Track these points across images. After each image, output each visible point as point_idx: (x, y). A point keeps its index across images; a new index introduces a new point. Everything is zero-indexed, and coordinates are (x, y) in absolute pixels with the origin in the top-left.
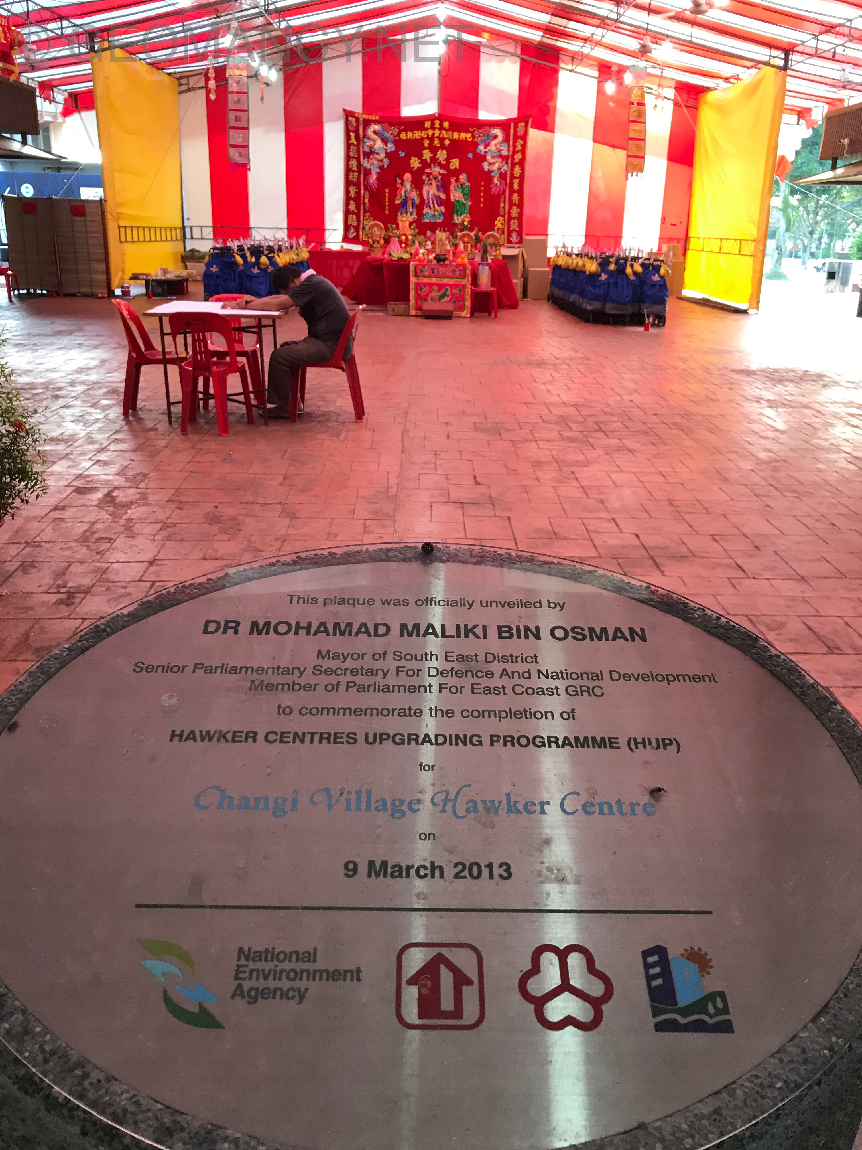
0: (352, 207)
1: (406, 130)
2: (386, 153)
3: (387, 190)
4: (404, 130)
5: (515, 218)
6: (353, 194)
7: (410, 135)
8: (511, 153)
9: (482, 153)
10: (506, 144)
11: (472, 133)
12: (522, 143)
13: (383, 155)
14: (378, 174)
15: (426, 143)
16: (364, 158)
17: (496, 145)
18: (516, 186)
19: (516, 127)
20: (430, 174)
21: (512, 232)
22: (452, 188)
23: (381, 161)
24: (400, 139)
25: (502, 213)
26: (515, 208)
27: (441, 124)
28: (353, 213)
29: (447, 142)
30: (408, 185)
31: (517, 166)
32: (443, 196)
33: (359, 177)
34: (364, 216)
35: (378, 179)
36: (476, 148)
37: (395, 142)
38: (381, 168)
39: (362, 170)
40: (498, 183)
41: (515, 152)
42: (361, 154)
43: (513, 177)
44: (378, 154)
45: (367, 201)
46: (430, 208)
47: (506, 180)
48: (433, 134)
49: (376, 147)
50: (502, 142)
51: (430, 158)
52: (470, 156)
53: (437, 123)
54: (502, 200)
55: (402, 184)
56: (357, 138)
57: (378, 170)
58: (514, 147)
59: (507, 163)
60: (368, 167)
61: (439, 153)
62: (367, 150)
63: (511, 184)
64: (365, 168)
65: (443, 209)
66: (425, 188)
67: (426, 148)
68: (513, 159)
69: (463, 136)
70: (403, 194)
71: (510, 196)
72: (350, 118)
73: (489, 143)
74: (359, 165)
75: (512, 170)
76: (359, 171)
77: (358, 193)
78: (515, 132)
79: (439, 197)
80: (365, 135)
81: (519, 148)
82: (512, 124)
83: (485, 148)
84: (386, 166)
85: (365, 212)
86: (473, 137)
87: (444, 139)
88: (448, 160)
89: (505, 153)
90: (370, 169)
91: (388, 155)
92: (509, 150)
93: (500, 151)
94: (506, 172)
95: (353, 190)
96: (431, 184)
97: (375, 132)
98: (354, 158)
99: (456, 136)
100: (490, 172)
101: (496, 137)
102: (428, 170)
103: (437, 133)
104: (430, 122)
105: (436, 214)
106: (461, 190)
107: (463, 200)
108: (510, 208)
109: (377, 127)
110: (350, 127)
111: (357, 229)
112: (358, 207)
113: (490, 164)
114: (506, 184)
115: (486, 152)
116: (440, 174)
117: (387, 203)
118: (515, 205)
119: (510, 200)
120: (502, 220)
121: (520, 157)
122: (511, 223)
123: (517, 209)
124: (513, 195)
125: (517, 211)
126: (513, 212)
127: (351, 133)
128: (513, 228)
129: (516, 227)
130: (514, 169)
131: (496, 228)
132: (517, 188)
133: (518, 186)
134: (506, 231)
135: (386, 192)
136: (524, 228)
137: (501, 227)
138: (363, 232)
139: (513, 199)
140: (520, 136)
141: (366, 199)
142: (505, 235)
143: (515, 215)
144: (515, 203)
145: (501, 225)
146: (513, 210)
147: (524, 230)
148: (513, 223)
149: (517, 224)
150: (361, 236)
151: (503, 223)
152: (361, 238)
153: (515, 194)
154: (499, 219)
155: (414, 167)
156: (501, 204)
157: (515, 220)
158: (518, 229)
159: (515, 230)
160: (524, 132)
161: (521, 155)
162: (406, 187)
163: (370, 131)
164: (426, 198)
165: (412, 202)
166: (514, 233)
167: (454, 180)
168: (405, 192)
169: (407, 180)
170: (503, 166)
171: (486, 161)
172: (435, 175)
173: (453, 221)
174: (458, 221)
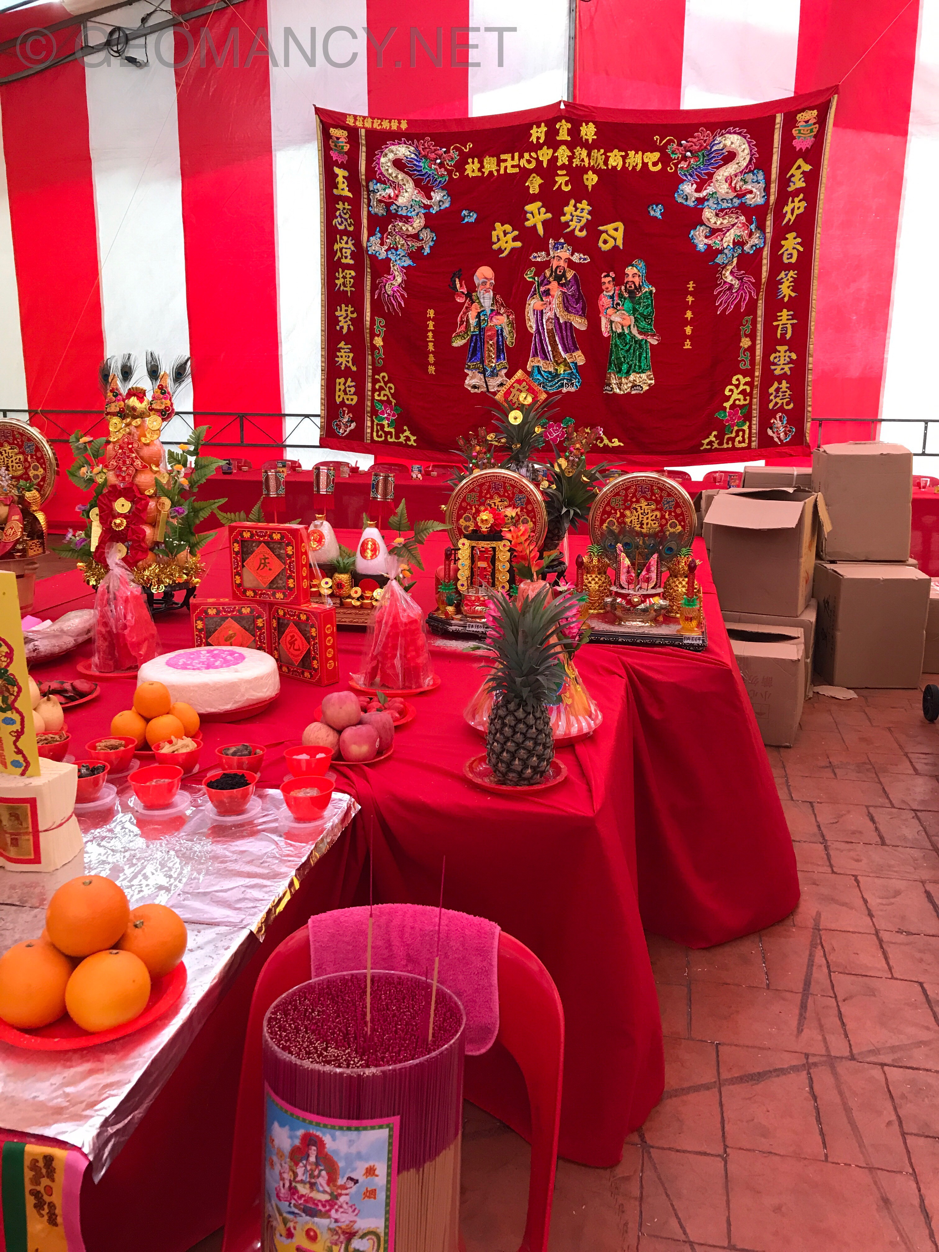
0: (345, 358)
1: (479, 154)
2: (427, 216)
3: (431, 313)
4: (472, 154)
5: (784, 376)
6: (344, 325)
7: (490, 164)
8: (772, 199)
9: (691, 203)
10: (761, 176)
11: (662, 150)
12: (807, 168)
13: (418, 223)
14: (407, 270)
15: (534, 184)
16: (371, 234)
17: (729, 180)
18: (786, 290)
19: (790, 122)
20: (546, 264)
21: (773, 414)
22: (604, 301)
23: (416, 237)
24: (464, 178)
25: (745, 365)
26: (782, 348)
27: (574, 132)
28: (347, 374)
29: (591, 179)
30: (486, 299)
31: (791, 236)
32: (580, 323)
33: (359, 282)
34: (374, 382)
35: (407, 285)
37: (450, 188)
38: (415, 255)
39: (367, 262)
40: (736, 283)
41: (784, 196)
42: (365, 222)
43: (777, 265)
44: (407, 219)
45: (379, 342)
46: (545, 358)
47: (757, 275)
48: (554, 159)
49: (401, 201)
50: (748, 170)
51: (545, 223)
52: (657, 212)
53: (564, 127)
54: (747, 328)
55: (469, 296)
56: (353, 181)
57: (408, 262)
58: (784, 181)
59: (761, 227)
60: (382, 255)
61: (569, 209)
62: (380, 211)
63: (774, 284)
64: (373, 258)
65: (579, 358)
66: (533, 304)
67: (533, 199)
68: (779, 215)
69: (635, 159)
70: (473, 322)
71: (771, 316)
72: (333, 131)
73: (711, 176)
74: (359, 253)
75: (776, 246)
76: (358, 267)
77: (358, 322)
78: (787, 138)
79: (569, 326)
80: (373, 174)
81: (798, 183)
82: (779, 118)
83: (698, 190)
84: (427, 251)
85: (376, 371)
86: (665, 159)
87: (584, 170)
88: (592, 228)
89: (756, 199)
90: (388, 260)
91: (431, 221)
92: (767, 189)
93: (740, 196)
94: (759, 251)
95: (344, 314)
96: (547, 293)
97: (398, 164)
98: (345, 232)
99: (615, 159)
100: (712, 252)
101: (730, 157)
102: (540, 257)
103: (563, 154)
104: (544, 128)
105: (561, 370)
106: (628, 305)
107: (635, 331)
108: (770, 348)
109: (403, 151)
110: (334, 155)
111: (358, 413)
112: (359, 360)
113: (713, 232)
114: (757, 285)
115: (701, 201)
116: (571, 264)
117: (431, 347)
118: (783, 341)
119: (769, 330)
120: (746, 384)
121: (799, 208)
122: (772, 390)
123: (788, 353)
124: (779, 314)
125: (789, 357)
126: (776, 361)
127: (337, 170)
128: (776, 403)
129: (785, 401)
130: (783, 242)
131: (727, 405)
132: (790, 296)
133: (792, 290)
134: (755, 413)
135: (429, 319)
136: (810, 403)
137: (742, 402)
138: (372, 422)
139: (778, 325)
140: (801, 149)
141: (378, 336)
142: (754, 422)
143: (783, 369)
144: (783, 335)
145: (741, 397)
146: (777, 354)
147: (810, 409)
148: (777, 390)
149: (789, 392)
150: (369, 430)
151: (748, 390)
152: (369, 435)
153: (785, 310)
154: (738, 380)
155: (501, 251)
156: (743, 340)
157: (784, 382)
158: (792, 406)
159: (781, 409)
160: (815, 136)
161: (804, 204)
162: (480, 302)
163: (385, 162)
164: (533, 331)
165: (498, 341)
166: (780, 417)
167: (610, 279)
168: (478, 316)
169: (484, 283)
170: (751, 235)
171: (702, 223)
172: (557, 267)
173: (608, 388)
174: (620, 389)
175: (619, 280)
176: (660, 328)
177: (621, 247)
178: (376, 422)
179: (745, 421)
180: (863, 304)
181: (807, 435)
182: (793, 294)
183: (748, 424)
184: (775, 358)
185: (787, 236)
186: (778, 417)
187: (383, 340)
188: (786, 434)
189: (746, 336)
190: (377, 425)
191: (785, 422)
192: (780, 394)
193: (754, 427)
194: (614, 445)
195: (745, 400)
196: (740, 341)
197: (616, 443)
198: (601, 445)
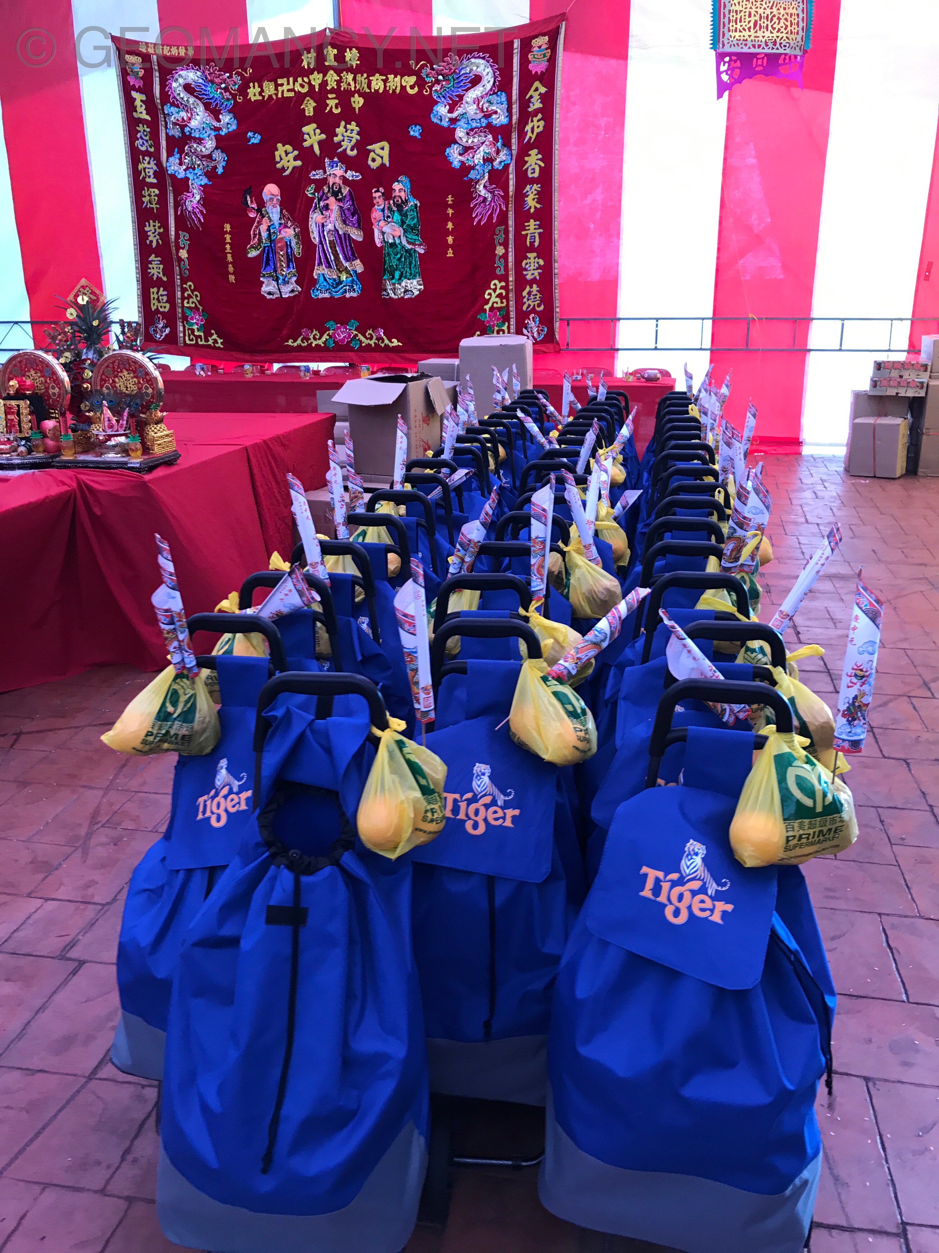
0: (156, 269)
1: (258, 79)
2: (218, 138)
3: (228, 227)
4: (253, 80)
5: (534, 281)
6: (154, 239)
7: (269, 89)
8: (515, 118)
9: (445, 123)
10: (504, 98)
11: (418, 74)
12: (543, 90)
13: (210, 144)
14: (205, 189)
15: (309, 107)
16: (170, 154)
17: (477, 101)
18: (531, 202)
19: (526, 47)
20: (324, 181)
21: (526, 315)
22: (376, 214)
23: (209, 157)
24: (247, 101)
25: (500, 272)
26: (532, 255)
27: (340, 58)
28: (158, 283)
29: (358, 102)
30: (274, 213)
31: (533, 152)
32: (357, 235)
33: (162, 199)
34: (183, 290)
35: (205, 201)
36: (431, 111)
37: (235, 111)
38: (211, 174)
39: (169, 181)
40: (489, 196)
41: (525, 116)
42: (163, 143)
43: (523, 179)
44: (200, 141)
45: (184, 254)
46: (329, 266)
47: (506, 189)
48: (324, 84)
49: (194, 123)
50: (491, 92)
51: (320, 143)
52: (415, 131)
53: (331, 53)
54: (500, 238)
55: (259, 211)
56: (149, 104)
58: (524, 103)
59: (507, 144)
60: (181, 175)
61: (340, 130)
62: (176, 132)
63: (520, 197)
64: (173, 177)
65: (358, 266)
66: (315, 218)
67: (308, 121)
68: (522, 134)
69: (395, 82)
70: (264, 235)
71: (520, 226)
72: (130, 58)
73: (461, 97)
74: (161, 173)
75: (520, 162)
76: (161, 185)
77: (164, 236)
78: (524, 62)
79: (347, 236)
80: (166, 97)
81: (536, 104)
82: (517, 44)
83: (451, 111)
84: (220, 171)
85: (184, 281)
86: (420, 83)
87: (350, 94)
88: (362, 146)
89: (500, 119)
90: (187, 179)
91: (222, 142)
92: (509, 110)
93: (487, 116)
94: (507, 166)
95: (152, 229)
96: (327, 207)
97: (188, 88)
98: (147, 153)
99: (377, 83)
100: (466, 168)
101: (476, 80)
102: (317, 175)
103: (332, 78)
105: (344, 277)
106: (397, 217)
107: (404, 242)
108: (520, 256)
109: (191, 76)
110: (132, 80)
111: (171, 319)
112: (168, 271)
113: (466, 149)
114: (506, 197)
115: (453, 121)
116: (345, 181)
117: (229, 258)
118: (532, 249)
119: (520, 239)
120: (502, 288)
121: (538, 127)
122: (525, 293)
123: (537, 260)
124: (526, 224)
125: (538, 263)
126: (527, 266)
127: (134, 94)
128: (529, 305)
129: (536, 303)
130: (526, 159)
131: (487, 307)
132: (535, 207)
133: (537, 202)
134: (512, 314)
135: (226, 232)
136: (557, 305)
137: (499, 305)
138: (184, 327)
139: (527, 234)
140: (536, 72)
141: (183, 248)
142: (512, 323)
143: (533, 274)
144: (532, 243)
145: (498, 300)
146: (528, 261)
147: (558, 310)
148: (529, 293)
149: (539, 295)
150: (182, 335)
151: (504, 294)
152: (182, 339)
153: (532, 221)
154: (495, 284)
155: (283, 169)
156: (498, 248)
157: (535, 286)
158: (542, 308)
159: (533, 311)
160: (548, 61)
161: (542, 123)
162: (269, 217)
163: (176, 86)
164: (316, 241)
165: (287, 252)
166: (533, 318)
167: (379, 194)
168: (268, 230)
169: (272, 199)
170: (498, 152)
171: (456, 142)
172: (334, 184)
173: (384, 293)
174: (395, 294)
175: (388, 195)
176: (426, 239)
177: (388, 164)
178: (187, 326)
179: (504, 322)
180: (599, 214)
181: (556, 333)
182: (538, 206)
183: (507, 324)
184: (527, 264)
185: (530, 152)
186: (531, 317)
187: (188, 252)
188: (539, 333)
189: (500, 244)
190: (189, 329)
191: (538, 322)
192: (532, 297)
193: (512, 327)
194: (393, 345)
195: (502, 303)
196: (495, 249)
197: (395, 342)
198: (383, 345)
